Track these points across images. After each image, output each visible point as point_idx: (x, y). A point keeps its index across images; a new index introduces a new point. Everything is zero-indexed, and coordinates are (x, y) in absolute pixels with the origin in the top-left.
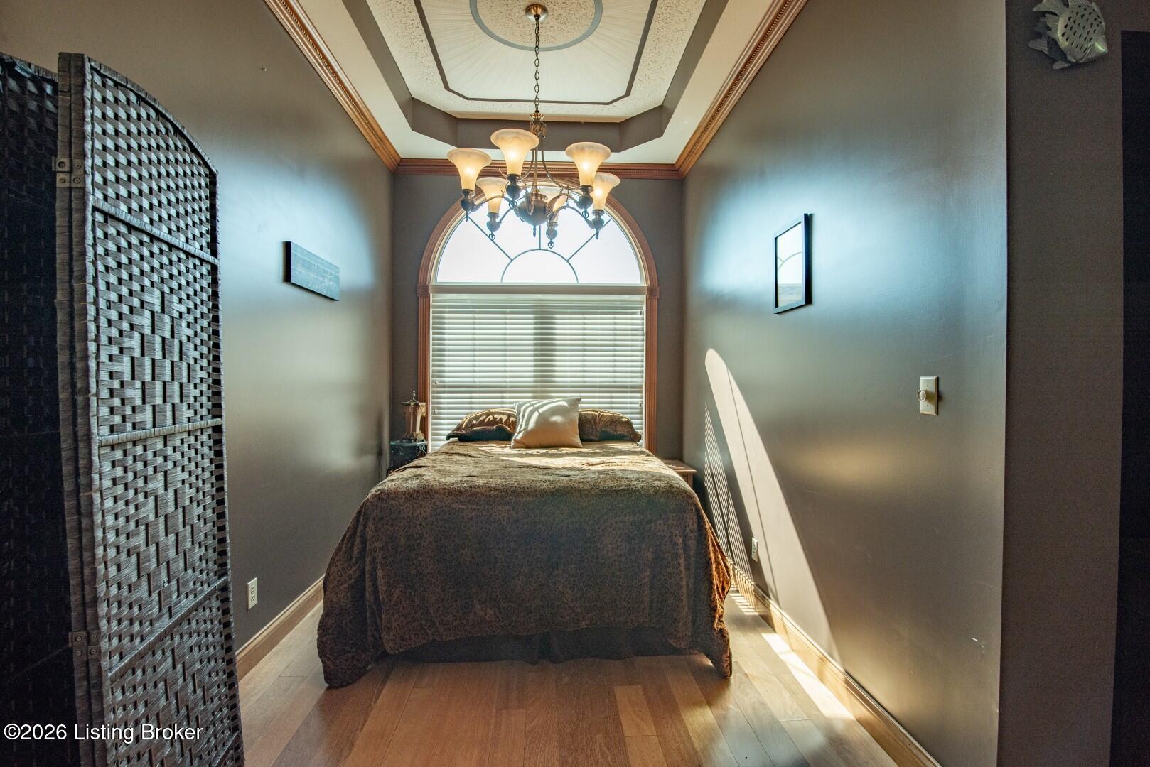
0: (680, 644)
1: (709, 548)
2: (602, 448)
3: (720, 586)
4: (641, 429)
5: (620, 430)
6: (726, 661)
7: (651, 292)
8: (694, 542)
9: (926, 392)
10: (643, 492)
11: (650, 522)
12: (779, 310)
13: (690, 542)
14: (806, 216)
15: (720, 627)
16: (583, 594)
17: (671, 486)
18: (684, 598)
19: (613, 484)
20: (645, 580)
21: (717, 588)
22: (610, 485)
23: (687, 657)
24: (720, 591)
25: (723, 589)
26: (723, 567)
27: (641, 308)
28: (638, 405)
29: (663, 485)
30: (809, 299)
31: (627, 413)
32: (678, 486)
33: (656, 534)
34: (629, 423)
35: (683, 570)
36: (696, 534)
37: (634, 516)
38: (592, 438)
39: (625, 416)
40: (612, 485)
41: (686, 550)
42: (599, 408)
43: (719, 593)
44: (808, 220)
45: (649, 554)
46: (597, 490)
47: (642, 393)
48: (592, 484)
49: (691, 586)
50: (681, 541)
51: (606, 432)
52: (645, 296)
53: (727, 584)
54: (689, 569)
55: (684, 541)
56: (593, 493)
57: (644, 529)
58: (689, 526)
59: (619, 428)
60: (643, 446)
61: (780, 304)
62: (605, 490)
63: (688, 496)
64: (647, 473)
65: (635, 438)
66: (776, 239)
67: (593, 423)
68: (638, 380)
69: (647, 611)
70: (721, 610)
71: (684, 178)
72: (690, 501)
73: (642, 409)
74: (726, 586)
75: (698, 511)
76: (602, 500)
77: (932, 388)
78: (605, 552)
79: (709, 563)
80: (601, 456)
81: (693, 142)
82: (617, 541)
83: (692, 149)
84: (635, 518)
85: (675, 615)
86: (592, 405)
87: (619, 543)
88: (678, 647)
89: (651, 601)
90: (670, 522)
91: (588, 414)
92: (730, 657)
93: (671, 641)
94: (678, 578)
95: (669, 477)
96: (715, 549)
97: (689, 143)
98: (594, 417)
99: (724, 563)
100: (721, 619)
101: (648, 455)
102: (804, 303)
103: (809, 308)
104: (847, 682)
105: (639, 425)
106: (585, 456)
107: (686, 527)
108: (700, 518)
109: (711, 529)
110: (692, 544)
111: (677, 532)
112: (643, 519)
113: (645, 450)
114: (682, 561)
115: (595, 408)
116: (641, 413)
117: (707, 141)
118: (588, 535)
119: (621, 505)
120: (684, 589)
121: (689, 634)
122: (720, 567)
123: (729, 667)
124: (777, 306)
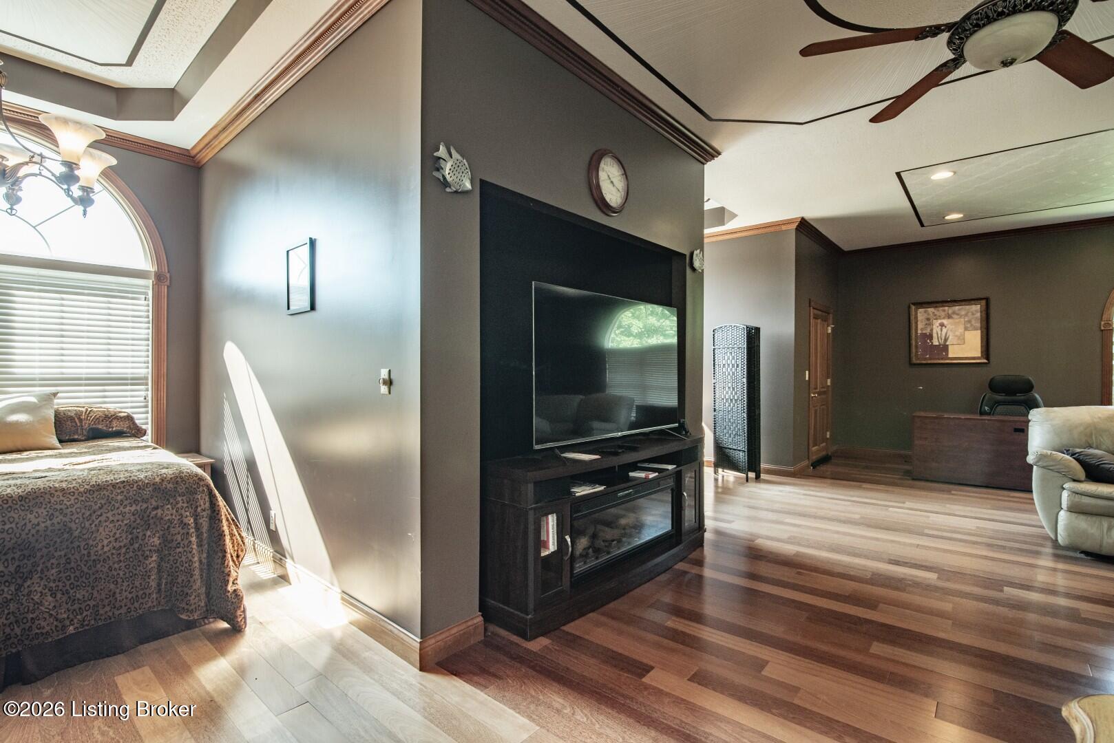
0: (193, 616)
1: (222, 522)
2: (90, 447)
3: (235, 555)
4: (147, 424)
5: (116, 426)
6: (241, 615)
7: (159, 277)
8: (206, 519)
9: (384, 379)
10: (147, 481)
11: (156, 508)
12: (290, 312)
13: (201, 521)
14: (311, 239)
15: (234, 588)
16: (69, 597)
17: (181, 472)
18: (197, 572)
19: (110, 478)
20: (152, 565)
21: (232, 556)
22: (105, 480)
23: (202, 628)
24: (235, 559)
25: (238, 556)
26: (238, 537)
27: (146, 294)
28: (142, 399)
29: (172, 472)
30: (313, 308)
31: (127, 408)
32: (189, 471)
33: (162, 519)
34: (129, 418)
35: (195, 547)
36: (209, 512)
37: (137, 505)
38: (76, 437)
39: (123, 410)
40: (108, 479)
41: (198, 528)
42: (86, 403)
43: (233, 561)
44: (313, 243)
45: (156, 539)
46: (86, 486)
47: (147, 384)
48: (80, 481)
49: (204, 561)
50: (192, 520)
51: (98, 429)
52: (151, 281)
53: (242, 551)
54: (201, 546)
55: (195, 520)
56: (82, 490)
57: (149, 516)
58: (200, 506)
59: (115, 423)
60: (150, 440)
61: (291, 308)
62: (99, 485)
63: (199, 478)
64: (152, 464)
65: (138, 432)
66: (288, 252)
67: (77, 421)
68: (144, 371)
69: (154, 596)
70: (236, 574)
71: (201, 167)
72: (202, 483)
73: (148, 402)
74: (240, 553)
75: (210, 491)
76: (95, 496)
77: (386, 377)
78: (100, 547)
79: (222, 535)
80: (91, 455)
81: (211, 136)
82: (115, 533)
83: (209, 143)
84: (138, 508)
85: (186, 590)
86: (72, 400)
87: (118, 535)
88: (192, 618)
89: (159, 585)
90: (179, 506)
91: (69, 411)
92: (244, 611)
93: (183, 617)
94: (189, 555)
95: (178, 465)
96: (230, 523)
97: (205, 135)
98: (79, 415)
99: (239, 534)
100: (235, 582)
101: (155, 448)
102: (309, 309)
103: (313, 313)
104: (343, 599)
105: (144, 419)
106: (67, 457)
107: (197, 507)
108: (212, 497)
109: (225, 506)
110: (205, 523)
111: (188, 514)
112: (147, 507)
113: (153, 444)
114: (194, 539)
115: (80, 403)
116: (146, 406)
117: (226, 141)
118: (76, 533)
119: (119, 498)
120: (197, 564)
121: (203, 604)
122: (234, 538)
123: (243, 620)
124: (288, 309)
